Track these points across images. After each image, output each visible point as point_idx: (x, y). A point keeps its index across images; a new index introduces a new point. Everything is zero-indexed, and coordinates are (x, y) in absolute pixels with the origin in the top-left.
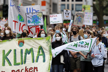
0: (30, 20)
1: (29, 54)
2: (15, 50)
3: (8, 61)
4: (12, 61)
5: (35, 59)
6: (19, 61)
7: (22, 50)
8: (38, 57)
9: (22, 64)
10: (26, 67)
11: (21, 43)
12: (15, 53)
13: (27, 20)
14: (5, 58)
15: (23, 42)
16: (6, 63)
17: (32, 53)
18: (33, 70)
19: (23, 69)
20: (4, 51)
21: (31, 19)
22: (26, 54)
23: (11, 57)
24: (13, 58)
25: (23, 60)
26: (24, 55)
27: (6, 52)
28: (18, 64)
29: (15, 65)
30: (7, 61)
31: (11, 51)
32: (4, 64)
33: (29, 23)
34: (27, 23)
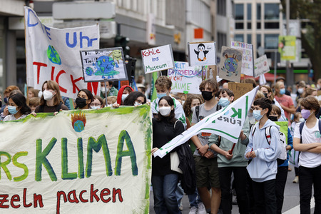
0: (93, 67)
1: (97, 151)
2: (65, 141)
3: (49, 167)
4: (58, 169)
5: (114, 165)
6: (73, 167)
7: (80, 140)
8: (119, 160)
9: (82, 176)
10: (92, 186)
11: (79, 123)
12: (65, 149)
13: (85, 68)
14: (42, 159)
15: (84, 120)
16: (45, 172)
17: (104, 149)
18: (111, 196)
19: (86, 191)
20: (39, 142)
21: (93, 64)
22: (90, 151)
23: (55, 158)
24: (60, 161)
25: (85, 166)
26: (85, 153)
27: (45, 145)
28: (72, 177)
29: (64, 179)
30: (47, 168)
31: (54, 141)
32: (39, 177)
33: (90, 75)
34: (85, 75)
